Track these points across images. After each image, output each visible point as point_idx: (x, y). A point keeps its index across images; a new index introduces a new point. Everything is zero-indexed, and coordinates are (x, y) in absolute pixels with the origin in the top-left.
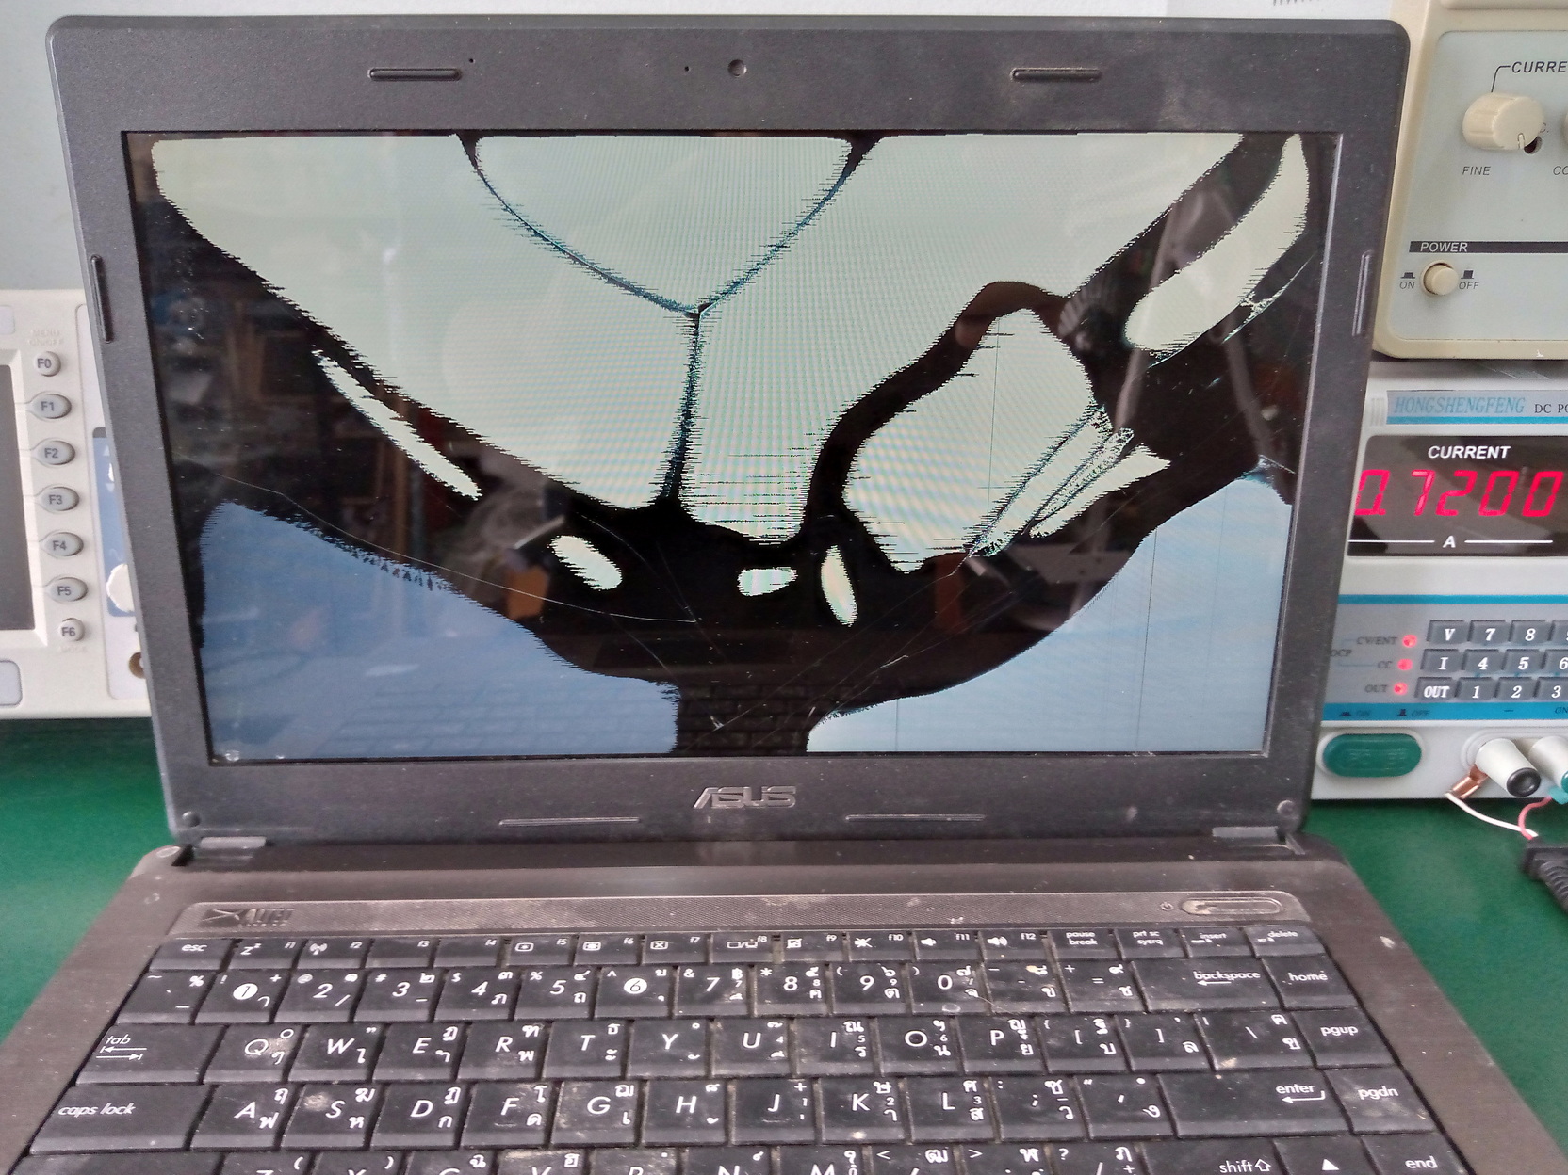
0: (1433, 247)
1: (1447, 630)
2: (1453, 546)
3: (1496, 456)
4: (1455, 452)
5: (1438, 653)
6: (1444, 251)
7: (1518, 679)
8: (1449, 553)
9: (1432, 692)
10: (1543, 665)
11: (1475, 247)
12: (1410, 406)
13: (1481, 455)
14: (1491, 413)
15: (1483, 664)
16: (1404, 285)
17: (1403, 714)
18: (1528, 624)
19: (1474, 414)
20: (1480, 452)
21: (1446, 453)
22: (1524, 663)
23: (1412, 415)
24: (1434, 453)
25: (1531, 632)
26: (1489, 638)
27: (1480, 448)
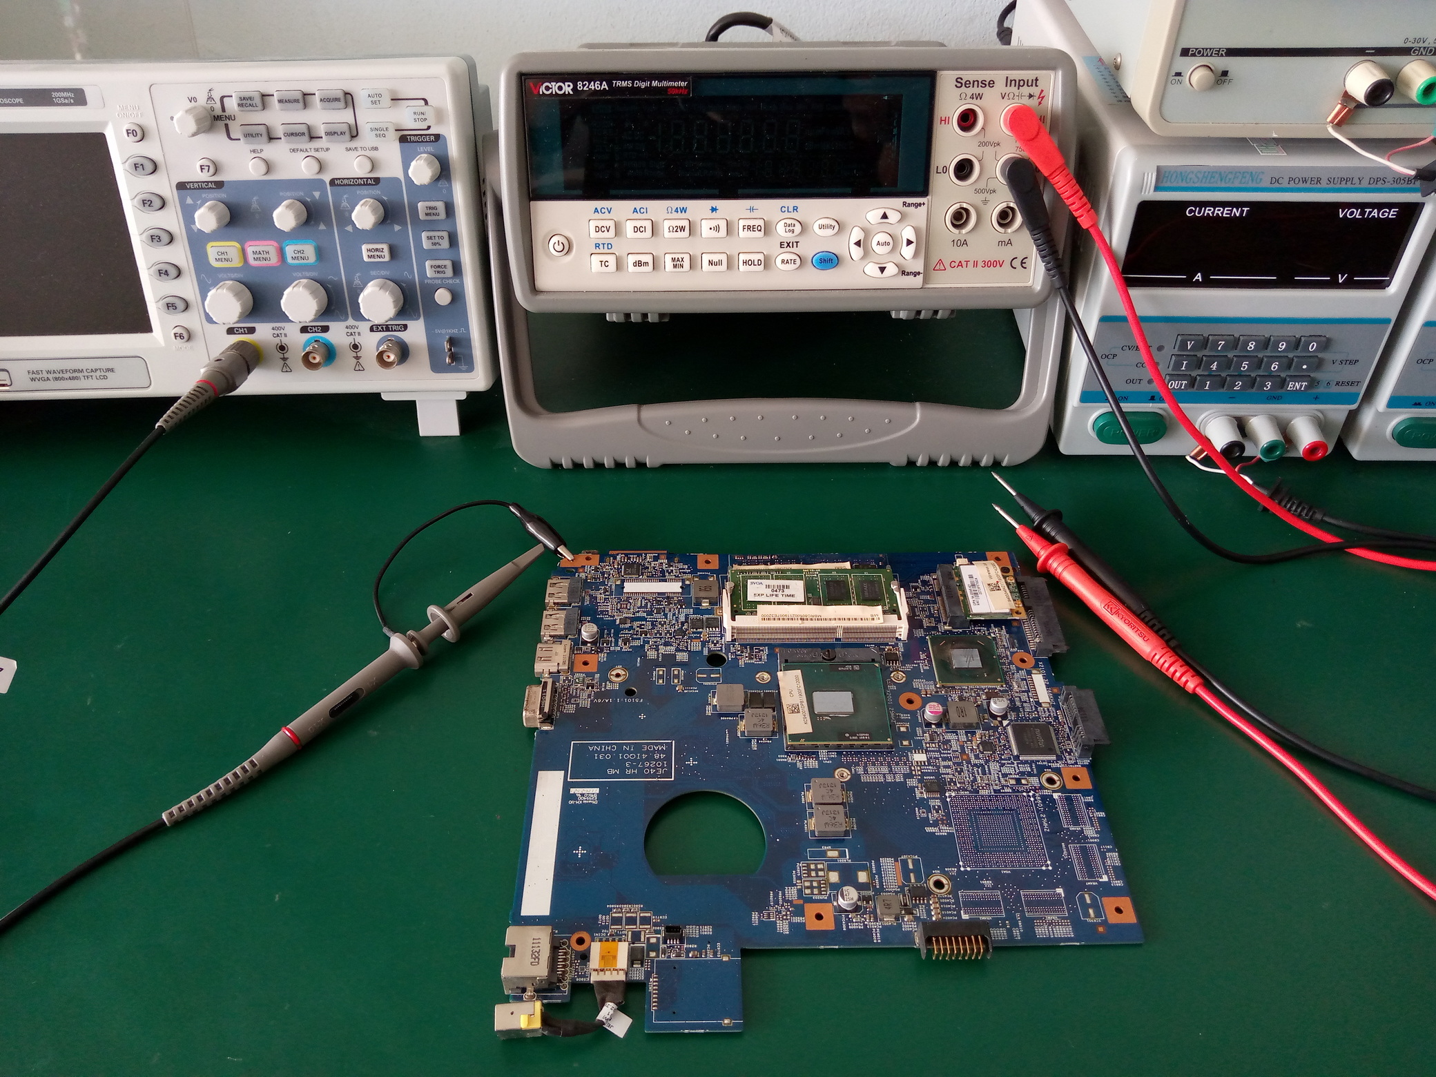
0: (1199, 52)
1: (1189, 342)
2: (1200, 280)
3: (1238, 215)
4: (1207, 212)
5: (1180, 358)
6: (1207, 56)
7: (1240, 376)
8: (1197, 285)
9: (1174, 385)
10: (1259, 367)
11: (1232, 52)
12: (1174, 176)
13: (1227, 214)
14: (1237, 184)
15: (1214, 367)
16: (1173, 82)
17: (1152, 399)
18: (1251, 338)
19: (1223, 185)
20: (1225, 212)
21: (1199, 213)
22: (1245, 365)
23: (1174, 185)
24: (1190, 213)
25: (1252, 344)
26: (1219, 349)
27: (1226, 209)
